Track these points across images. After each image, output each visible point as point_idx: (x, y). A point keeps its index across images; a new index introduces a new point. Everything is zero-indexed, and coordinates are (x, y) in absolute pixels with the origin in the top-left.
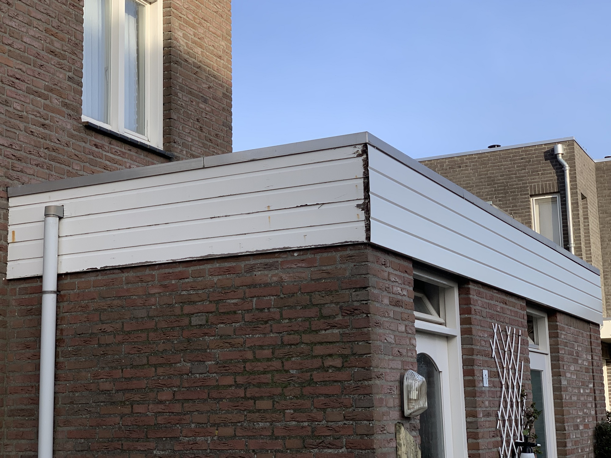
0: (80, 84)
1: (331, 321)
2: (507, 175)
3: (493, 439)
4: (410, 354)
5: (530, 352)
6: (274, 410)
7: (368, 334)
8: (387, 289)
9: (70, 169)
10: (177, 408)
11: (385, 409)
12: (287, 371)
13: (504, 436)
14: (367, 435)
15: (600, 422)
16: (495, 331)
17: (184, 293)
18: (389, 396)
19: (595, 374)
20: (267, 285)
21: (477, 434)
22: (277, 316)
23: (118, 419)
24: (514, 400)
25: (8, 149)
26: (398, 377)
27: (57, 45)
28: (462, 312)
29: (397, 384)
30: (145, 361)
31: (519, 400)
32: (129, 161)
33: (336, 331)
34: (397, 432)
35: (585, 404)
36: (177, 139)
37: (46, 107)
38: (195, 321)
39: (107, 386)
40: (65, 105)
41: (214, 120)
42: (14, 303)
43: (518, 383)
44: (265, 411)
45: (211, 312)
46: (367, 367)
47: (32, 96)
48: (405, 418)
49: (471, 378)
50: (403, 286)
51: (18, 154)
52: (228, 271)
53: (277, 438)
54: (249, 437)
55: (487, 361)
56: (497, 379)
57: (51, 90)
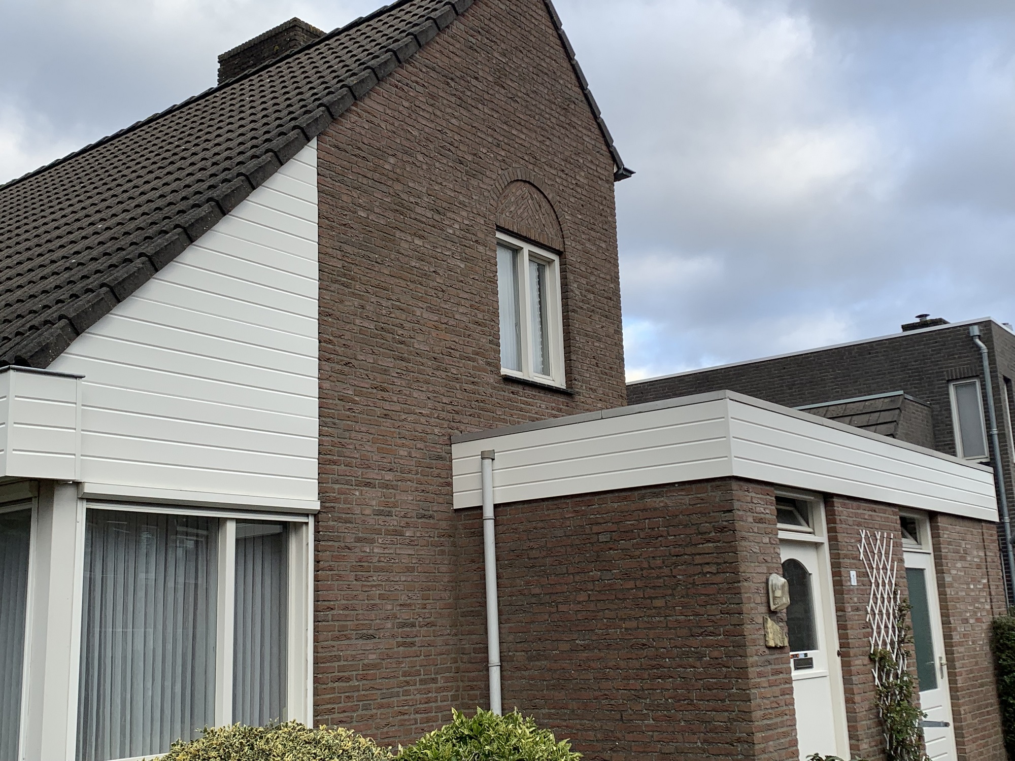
0: (498, 345)
1: (706, 536)
2: (921, 360)
3: (864, 630)
4: (775, 561)
5: (904, 553)
6: (667, 607)
7: (735, 547)
8: (751, 510)
9: (495, 415)
10: (592, 606)
11: (752, 605)
12: (675, 577)
13: (875, 628)
14: (738, 625)
15: (997, 616)
16: (863, 536)
17: (592, 516)
18: (757, 595)
19: (989, 570)
20: (655, 509)
21: (846, 625)
22: (665, 534)
23: (547, 617)
24: (886, 596)
25: (450, 406)
26: (764, 580)
27: (480, 316)
28: (829, 522)
29: (764, 585)
30: (565, 571)
31: (892, 596)
32: (539, 401)
33: (711, 545)
34: (765, 621)
35: (976, 600)
36: (577, 377)
37: (474, 368)
38: (602, 538)
39: (537, 591)
40: (488, 364)
41: (608, 354)
42: (460, 527)
43: (890, 581)
44: (660, 608)
45: (614, 532)
46: (736, 572)
47: (464, 361)
48: (772, 613)
49: (839, 578)
50: (765, 506)
51: (456, 408)
52: (625, 498)
53: (670, 629)
54: (649, 628)
55: (854, 564)
56: (867, 579)
57: (477, 354)
